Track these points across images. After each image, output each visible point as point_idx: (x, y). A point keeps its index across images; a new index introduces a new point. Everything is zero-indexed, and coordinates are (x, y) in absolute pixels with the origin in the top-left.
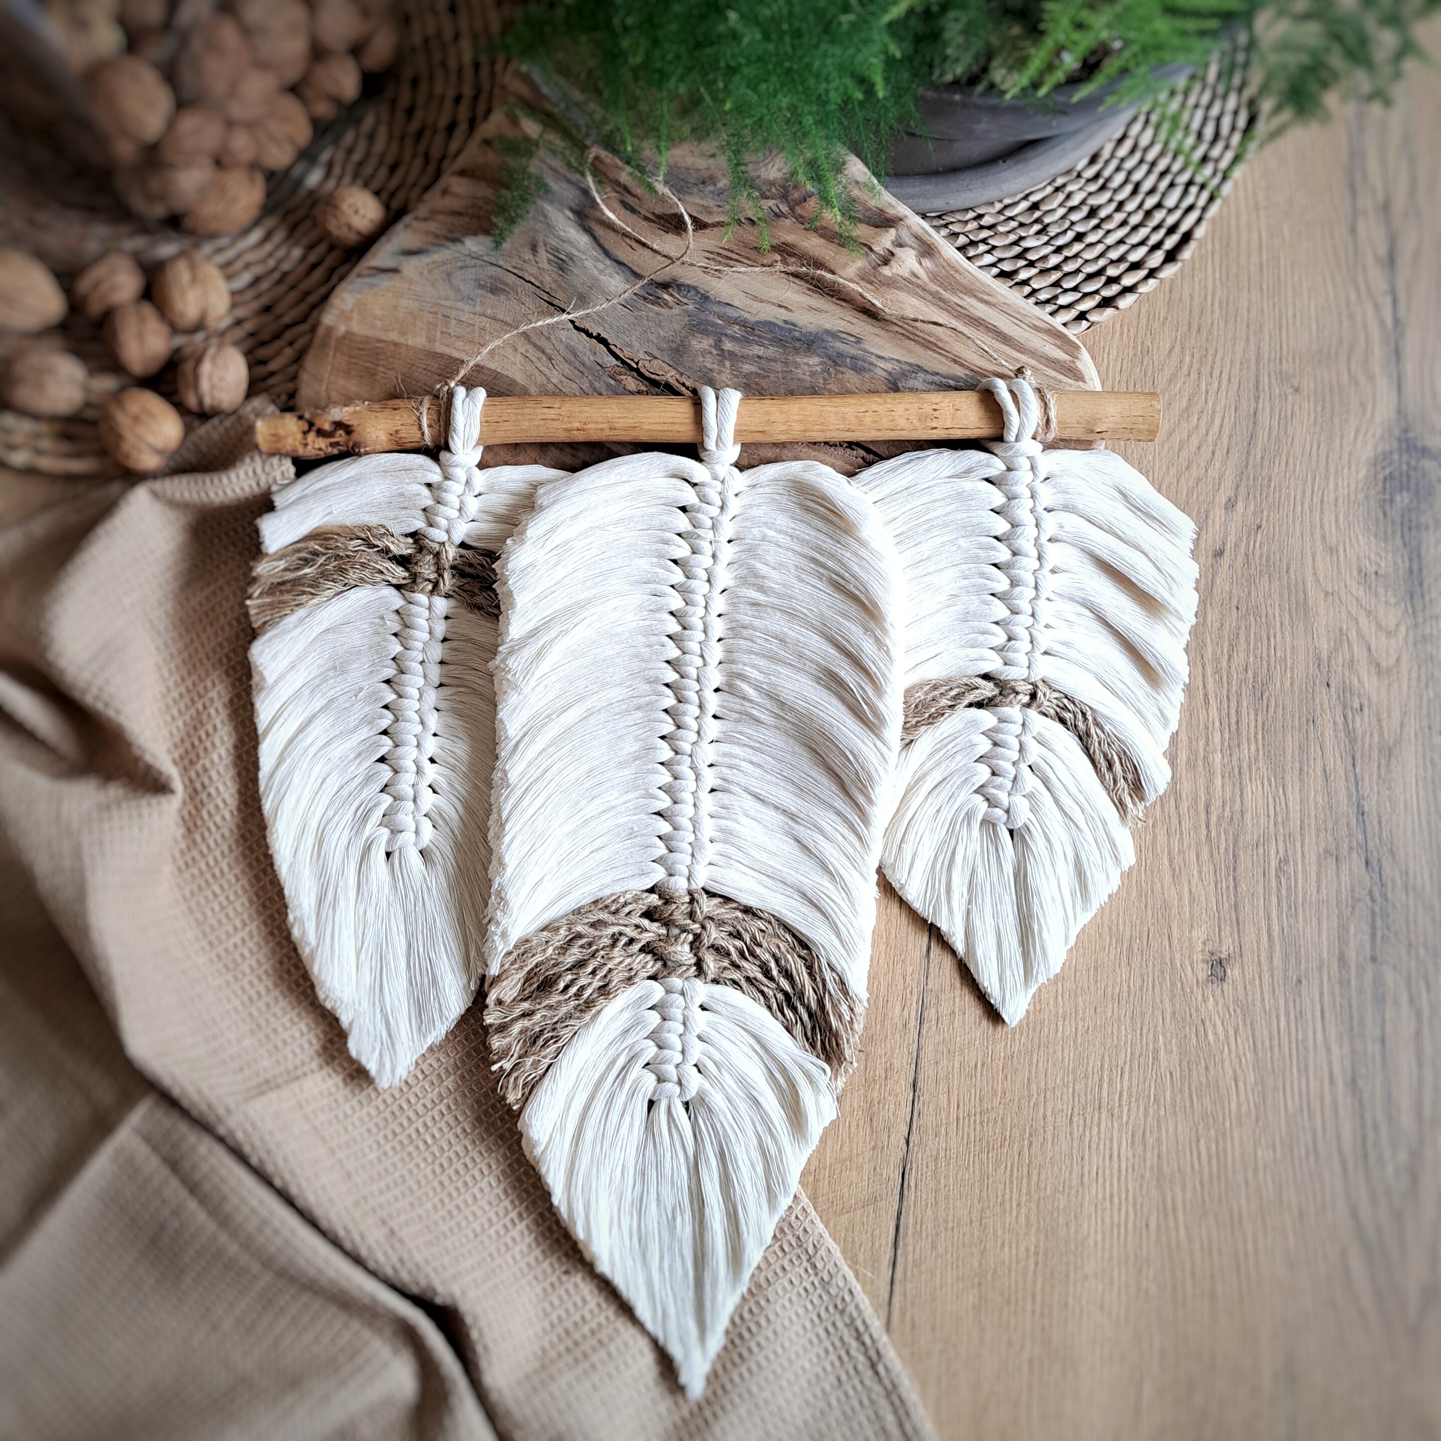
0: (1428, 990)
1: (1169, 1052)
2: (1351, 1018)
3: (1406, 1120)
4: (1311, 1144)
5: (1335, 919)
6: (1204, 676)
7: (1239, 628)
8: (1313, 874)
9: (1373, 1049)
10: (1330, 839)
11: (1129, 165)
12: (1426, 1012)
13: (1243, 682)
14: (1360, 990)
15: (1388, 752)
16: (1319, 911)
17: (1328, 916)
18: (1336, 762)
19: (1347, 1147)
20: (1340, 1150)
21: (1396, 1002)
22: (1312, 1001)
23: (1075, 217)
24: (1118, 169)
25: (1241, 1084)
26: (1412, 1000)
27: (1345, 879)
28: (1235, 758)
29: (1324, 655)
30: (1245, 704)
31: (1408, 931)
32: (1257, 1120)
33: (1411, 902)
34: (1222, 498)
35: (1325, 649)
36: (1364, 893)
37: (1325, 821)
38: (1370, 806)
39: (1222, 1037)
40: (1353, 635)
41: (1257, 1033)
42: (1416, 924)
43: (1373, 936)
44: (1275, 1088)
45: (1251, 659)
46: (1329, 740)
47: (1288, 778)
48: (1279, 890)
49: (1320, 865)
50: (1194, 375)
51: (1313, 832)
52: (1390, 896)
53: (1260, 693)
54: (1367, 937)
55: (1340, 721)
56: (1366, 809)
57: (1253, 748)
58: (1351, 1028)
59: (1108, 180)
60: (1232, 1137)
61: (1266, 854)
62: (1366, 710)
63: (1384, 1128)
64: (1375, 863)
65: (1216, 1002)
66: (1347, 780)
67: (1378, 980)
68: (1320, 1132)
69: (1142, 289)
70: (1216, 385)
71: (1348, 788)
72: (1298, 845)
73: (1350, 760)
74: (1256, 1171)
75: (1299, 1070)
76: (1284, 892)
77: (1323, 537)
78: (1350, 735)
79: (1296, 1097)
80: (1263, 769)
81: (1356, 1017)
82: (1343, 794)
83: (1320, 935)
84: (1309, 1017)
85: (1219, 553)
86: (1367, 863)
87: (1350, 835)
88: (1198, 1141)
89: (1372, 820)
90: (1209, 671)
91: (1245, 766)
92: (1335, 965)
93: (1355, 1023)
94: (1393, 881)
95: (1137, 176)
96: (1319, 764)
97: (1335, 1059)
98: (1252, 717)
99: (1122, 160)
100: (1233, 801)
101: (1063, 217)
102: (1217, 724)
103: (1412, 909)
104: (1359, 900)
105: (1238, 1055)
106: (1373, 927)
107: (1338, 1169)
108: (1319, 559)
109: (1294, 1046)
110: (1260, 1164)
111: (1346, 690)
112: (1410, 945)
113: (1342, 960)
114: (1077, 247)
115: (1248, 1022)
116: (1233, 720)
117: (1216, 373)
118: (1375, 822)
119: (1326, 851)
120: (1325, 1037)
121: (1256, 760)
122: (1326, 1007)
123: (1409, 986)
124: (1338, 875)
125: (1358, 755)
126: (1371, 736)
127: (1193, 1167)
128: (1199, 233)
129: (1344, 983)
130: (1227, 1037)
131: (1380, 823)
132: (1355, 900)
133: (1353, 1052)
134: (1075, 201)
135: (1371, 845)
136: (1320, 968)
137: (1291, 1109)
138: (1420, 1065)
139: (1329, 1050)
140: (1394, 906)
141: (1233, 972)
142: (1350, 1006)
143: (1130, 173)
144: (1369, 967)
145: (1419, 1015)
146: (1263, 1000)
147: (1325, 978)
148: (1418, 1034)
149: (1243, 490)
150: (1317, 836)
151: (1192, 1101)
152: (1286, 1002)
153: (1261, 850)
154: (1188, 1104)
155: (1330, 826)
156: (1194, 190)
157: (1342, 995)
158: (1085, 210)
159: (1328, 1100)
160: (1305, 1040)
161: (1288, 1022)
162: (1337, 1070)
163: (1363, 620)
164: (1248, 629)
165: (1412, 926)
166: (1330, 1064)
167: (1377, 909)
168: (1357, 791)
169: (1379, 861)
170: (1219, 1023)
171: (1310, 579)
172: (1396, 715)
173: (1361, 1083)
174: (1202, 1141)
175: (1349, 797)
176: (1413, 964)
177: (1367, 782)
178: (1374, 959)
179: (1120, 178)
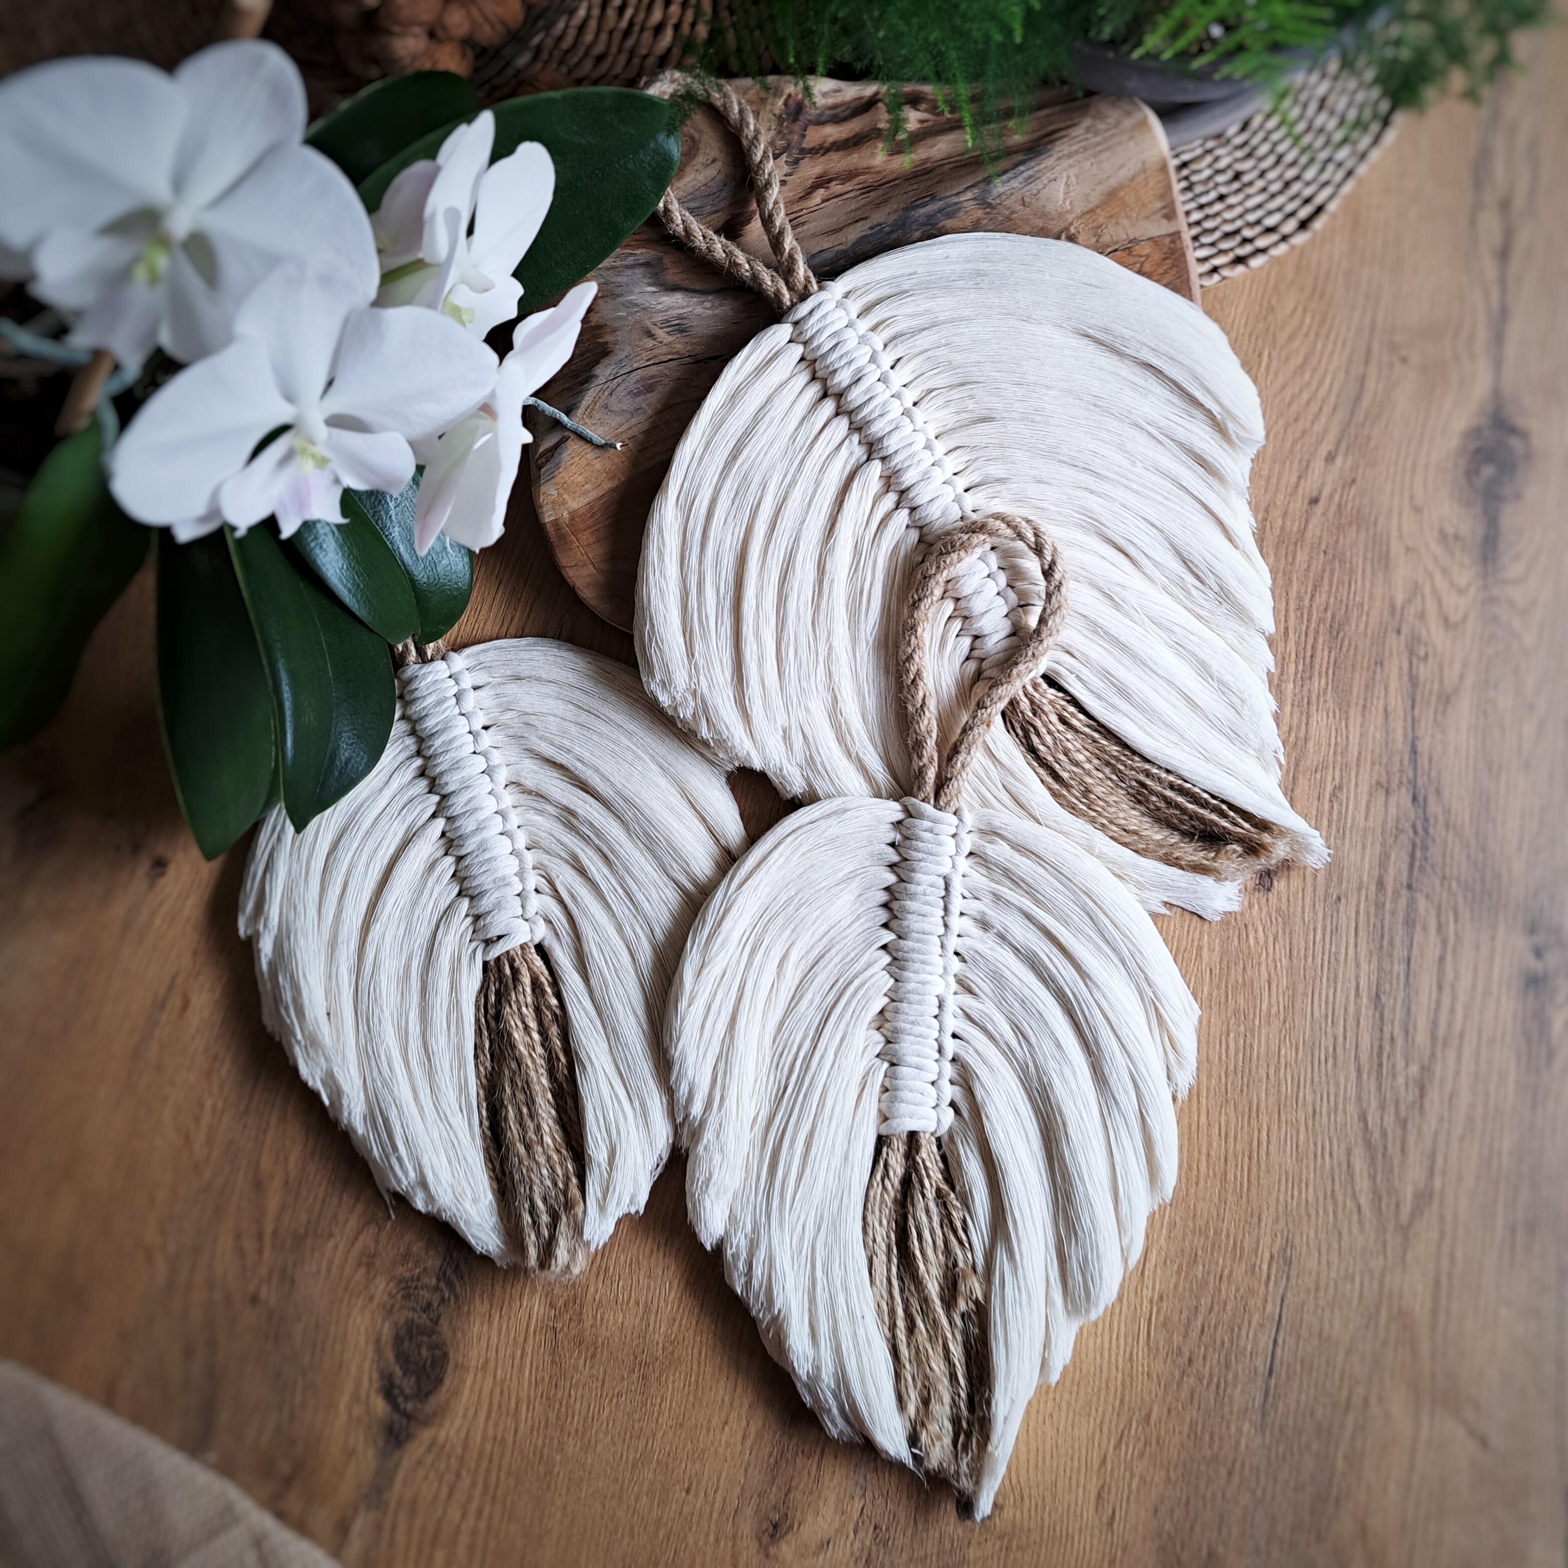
0: (1456, 921)
1: (1211, 950)
2: (1382, 938)
3: (1421, 1037)
4: (1331, 1049)
5: (1378, 845)
6: (1287, 611)
7: (1324, 570)
8: (1364, 802)
9: (1399, 968)
10: (1383, 772)
11: (1275, 137)
12: (1452, 940)
13: (1321, 620)
14: (1393, 913)
15: (1446, 700)
16: (1364, 836)
17: (1373, 843)
18: (1397, 703)
19: (1364, 1057)
20: (1357, 1058)
21: (1425, 928)
22: (1348, 918)
23: (1220, 179)
24: (1265, 139)
25: (1274, 987)
26: (1440, 927)
27: (1392, 810)
28: (1305, 689)
29: (1399, 604)
30: (1321, 641)
31: (1444, 864)
32: (1285, 1022)
33: (1450, 838)
34: (1323, 451)
35: (1400, 598)
36: (1408, 826)
37: (1380, 756)
38: (1423, 747)
39: (1262, 942)
40: (1427, 590)
41: (1294, 941)
42: (1452, 858)
43: (1411, 866)
44: (1305, 994)
45: (1332, 600)
46: (1393, 684)
47: (1352, 713)
48: (1331, 813)
49: (1370, 795)
50: (1312, 336)
51: (1369, 764)
52: (1431, 830)
53: (1336, 631)
54: (1405, 866)
55: (1406, 665)
56: (1420, 749)
57: (1323, 681)
58: (1381, 947)
59: (1255, 149)
60: (1259, 1034)
61: (1323, 782)
62: (1430, 659)
63: (1400, 1042)
64: (1421, 799)
65: (1260, 909)
66: (1405, 720)
67: (1412, 905)
68: (1340, 1039)
69: (1274, 252)
70: (1330, 347)
71: (1405, 728)
72: (1353, 774)
73: (1409, 702)
74: (1277, 1069)
75: (1328, 979)
76: (1335, 817)
77: (1411, 497)
78: (1413, 680)
79: (1323, 1004)
80: (1330, 703)
81: (1386, 937)
82: (1400, 732)
83: (1362, 859)
84: (1344, 933)
85: (1314, 501)
86: (1415, 798)
87: (1401, 771)
88: (1228, 1035)
89: (1423, 760)
90: (1292, 606)
91: (1314, 697)
92: (1373, 888)
93: (1385, 943)
94: (1436, 819)
95: (1281, 148)
96: (1382, 702)
97: (1363, 973)
98: (1326, 653)
99: (1270, 132)
100: (1299, 728)
101: (1210, 178)
102: (1293, 656)
103: (1450, 845)
104: (1402, 831)
105: (1274, 961)
106: (1412, 856)
107: (1353, 1075)
108: (1405, 516)
109: (1326, 958)
110: (1283, 1061)
111: (1415, 639)
112: (1444, 878)
113: (1381, 885)
114: (1218, 207)
115: (1288, 930)
116: (1309, 654)
117: (1332, 337)
118: (1426, 763)
119: (1378, 783)
120: (1356, 953)
121: (1325, 693)
122: (1360, 926)
123: (1439, 915)
124: (1386, 806)
125: (1418, 699)
126: (1432, 683)
127: (1220, 1058)
128: (1332, 207)
129: (1380, 906)
130: (1266, 942)
131: (1430, 762)
132: (1399, 831)
133: (1380, 969)
134: (1222, 164)
135: (1419, 781)
136: (1359, 889)
137: (1316, 1014)
138: (1440, 988)
139: (1358, 965)
140: (1434, 840)
141: (1280, 885)
142: (1383, 927)
143: (1275, 144)
144: (1404, 892)
145: (1444, 942)
146: (1303, 912)
147: (1363, 899)
148: (1442, 959)
149: (1343, 446)
150: (1372, 769)
151: (1227, 997)
152: (1324, 916)
153: (1318, 776)
154: (1223, 1000)
155: (1384, 761)
156: (1331, 167)
157: (1376, 916)
158: (1229, 175)
159: (1352, 1009)
160: (1337, 953)
161: (1324, 935)
162: (1363, 984)
163: (1438, 578)
164: (1332, 572)
165: (1448, 860)
166: (1357, 977)
167: (1418, 841)
168: (1413, 731)
169: (1425, 798)
170: (1260, 929)
171: (1394, 534)
172: (1458, 666)
173: (1383, 999)
174: (1232, 1035)
175: (1405, 736)
176: (1445, 895)
177: (1423, 724)
178: (1409, 887)
179: (1264, 149)
